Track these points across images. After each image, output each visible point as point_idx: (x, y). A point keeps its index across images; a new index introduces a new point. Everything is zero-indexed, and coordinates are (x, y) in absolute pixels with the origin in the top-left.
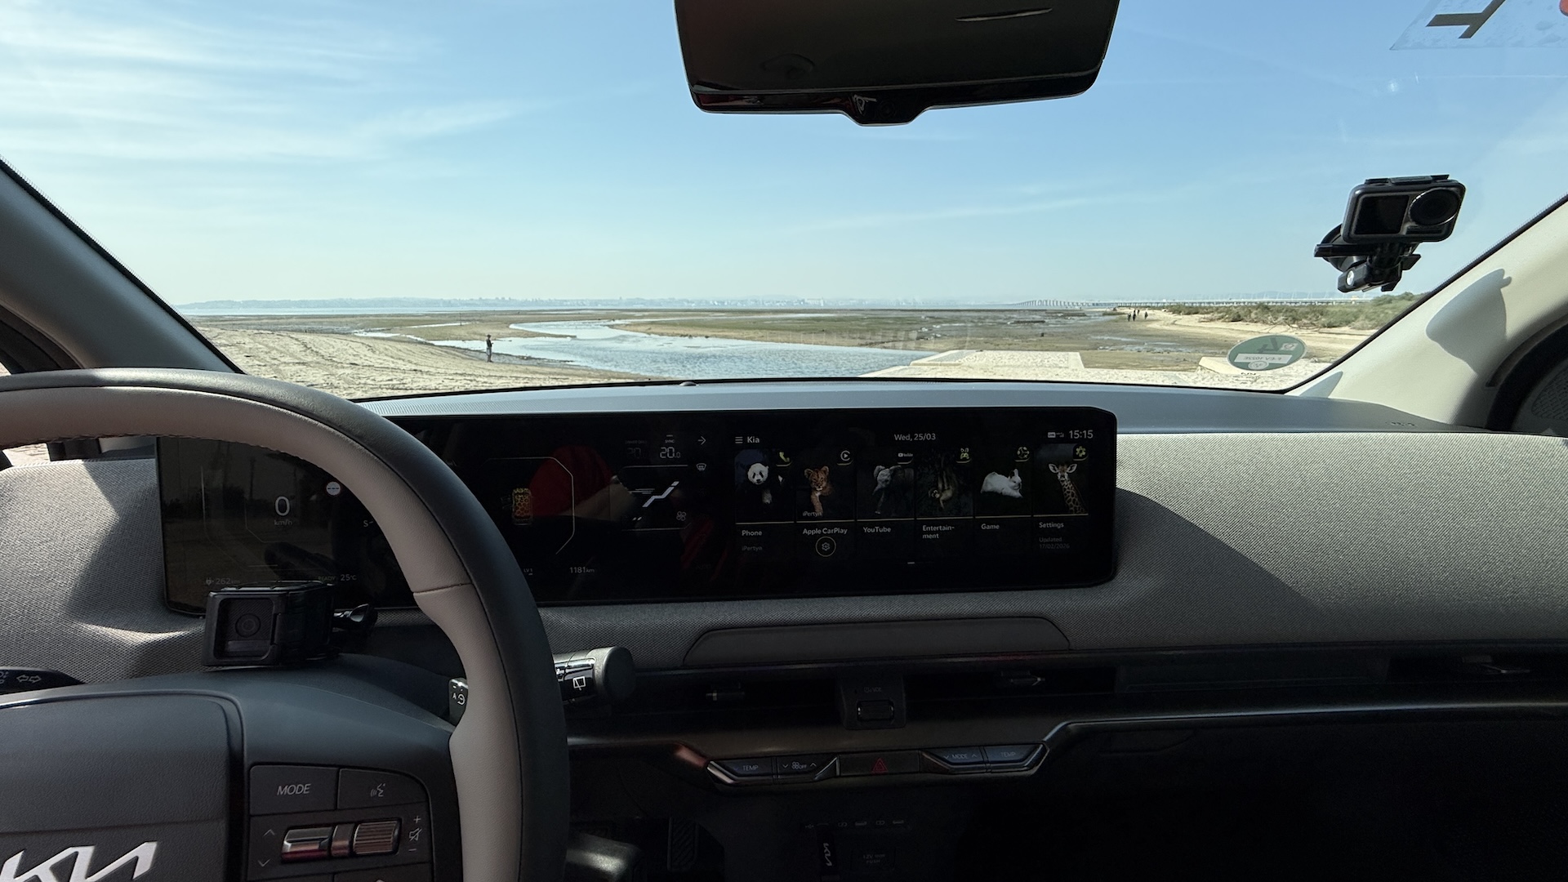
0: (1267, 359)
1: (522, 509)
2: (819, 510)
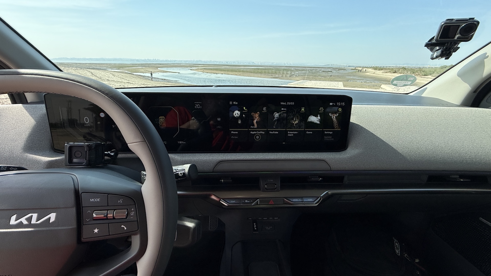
0: (403, 82)
1: (162, 123)
2: (256, 126)
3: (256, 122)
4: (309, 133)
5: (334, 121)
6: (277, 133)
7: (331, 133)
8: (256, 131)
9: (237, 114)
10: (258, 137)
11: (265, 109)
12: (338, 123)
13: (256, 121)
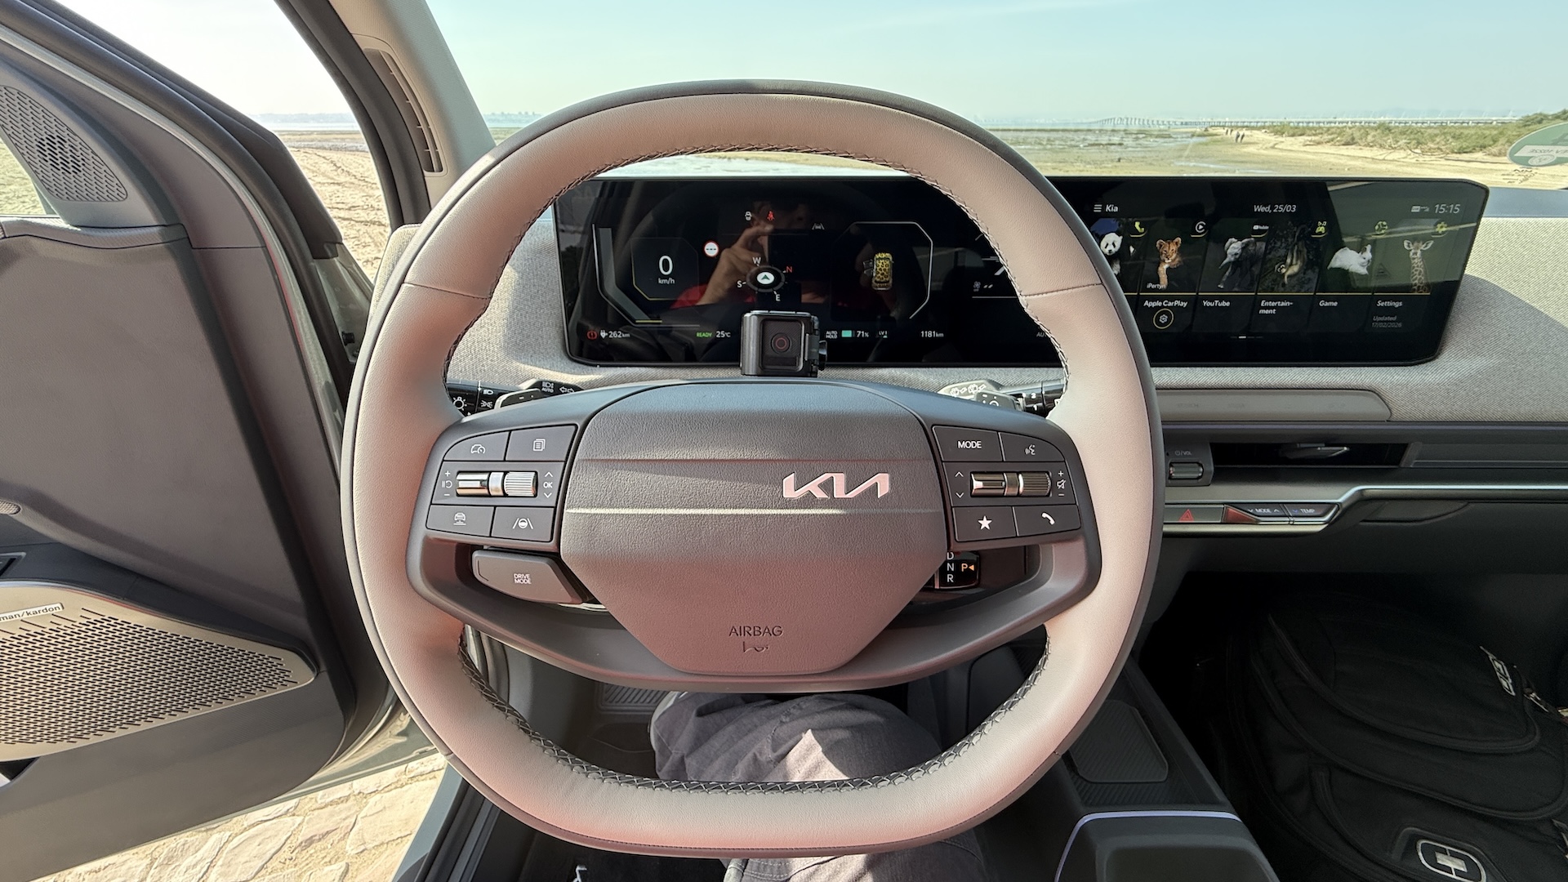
2: (1164, 283)
3: (1168, 269)
4: (1327, 304)
5: (1414, 267)
6: (1228, 304)
7: (1397, 305)
8: (1161, 299)
9: (1110, 243)
10: (1164, 319)
11: (1200, 227)
12: (1425, 272)
13: (1166, 266)
